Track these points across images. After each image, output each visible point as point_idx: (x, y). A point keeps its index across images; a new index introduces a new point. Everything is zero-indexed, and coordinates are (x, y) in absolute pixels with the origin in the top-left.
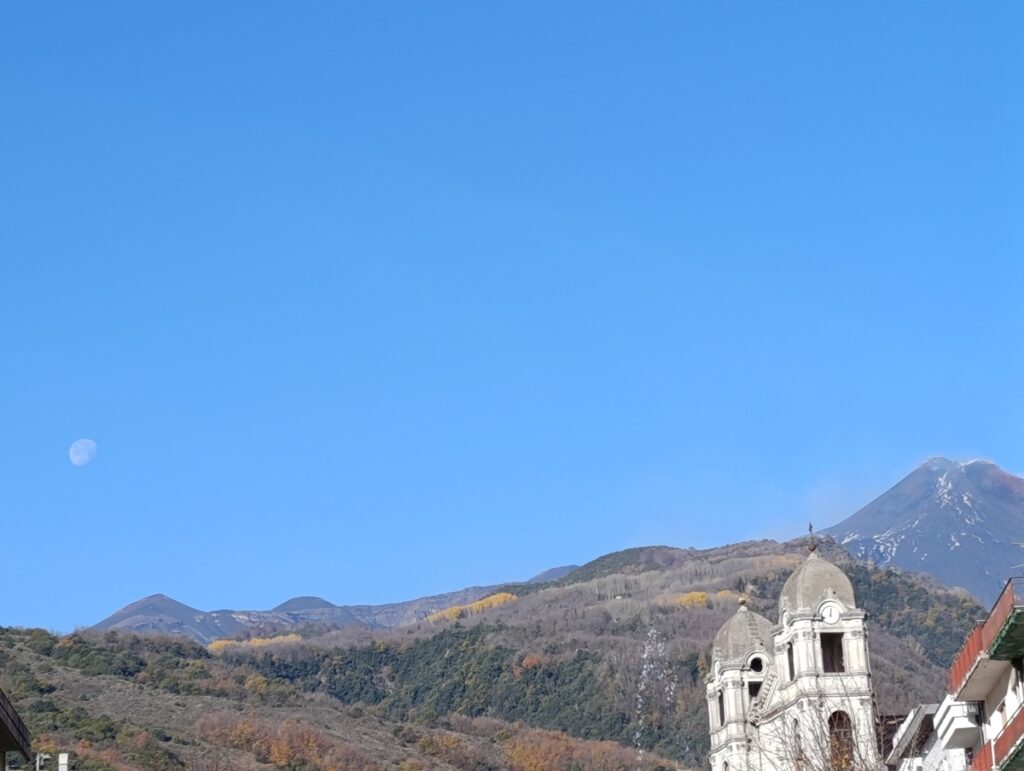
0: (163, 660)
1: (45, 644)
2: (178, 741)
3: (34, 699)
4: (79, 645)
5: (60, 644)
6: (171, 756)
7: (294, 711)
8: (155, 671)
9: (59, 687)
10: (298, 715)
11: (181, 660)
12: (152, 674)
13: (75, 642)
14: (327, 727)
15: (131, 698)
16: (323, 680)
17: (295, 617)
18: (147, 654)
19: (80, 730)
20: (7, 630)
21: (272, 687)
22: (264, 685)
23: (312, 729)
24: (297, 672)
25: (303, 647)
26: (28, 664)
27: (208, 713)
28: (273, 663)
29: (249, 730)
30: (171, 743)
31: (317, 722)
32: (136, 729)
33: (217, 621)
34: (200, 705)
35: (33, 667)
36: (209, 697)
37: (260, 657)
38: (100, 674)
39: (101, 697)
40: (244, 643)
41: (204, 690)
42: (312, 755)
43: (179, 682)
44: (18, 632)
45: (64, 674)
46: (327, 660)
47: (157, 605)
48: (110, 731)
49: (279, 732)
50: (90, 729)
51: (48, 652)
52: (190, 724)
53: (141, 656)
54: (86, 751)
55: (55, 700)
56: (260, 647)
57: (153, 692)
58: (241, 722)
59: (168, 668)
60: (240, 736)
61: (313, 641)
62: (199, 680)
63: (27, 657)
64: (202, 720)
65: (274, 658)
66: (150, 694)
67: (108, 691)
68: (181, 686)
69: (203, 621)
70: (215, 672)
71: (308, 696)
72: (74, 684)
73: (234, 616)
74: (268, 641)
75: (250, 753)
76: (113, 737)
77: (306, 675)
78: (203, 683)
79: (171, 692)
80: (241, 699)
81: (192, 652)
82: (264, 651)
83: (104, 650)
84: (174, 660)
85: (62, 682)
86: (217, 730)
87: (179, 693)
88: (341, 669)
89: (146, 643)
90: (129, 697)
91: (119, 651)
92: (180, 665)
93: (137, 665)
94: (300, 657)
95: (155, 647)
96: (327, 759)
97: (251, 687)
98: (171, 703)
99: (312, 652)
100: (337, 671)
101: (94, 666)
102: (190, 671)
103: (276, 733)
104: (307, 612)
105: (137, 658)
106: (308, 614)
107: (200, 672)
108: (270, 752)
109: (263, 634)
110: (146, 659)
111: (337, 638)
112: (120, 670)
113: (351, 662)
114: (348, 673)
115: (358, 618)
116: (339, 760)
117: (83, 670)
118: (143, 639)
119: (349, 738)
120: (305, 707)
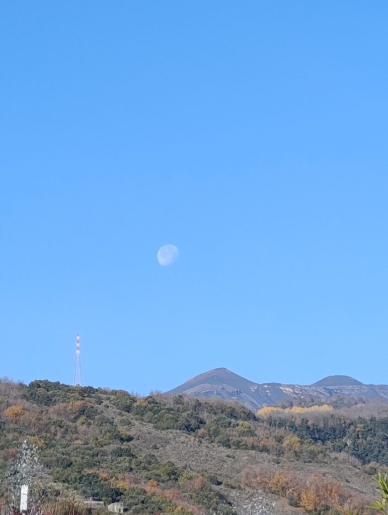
0: (218, 420)
1: (127, 403)
2: (227, 485)
3: (115, 446)
4: (152, 405)
5: (138, 403)
6: (222, 497)
7: (321, 467)
8: (211, 429)
9: (136, 437)
10: (324, 470)
11: (233, 420)
12: (209, 431)
13: (149, 403)
14: (347, 481)
15: (192, 449)
16: (349, 443)
17: (330, 392)
18: (206, 415)
19: (150, 472)
20: (97, 390)
21: (305, 446)
22: (298, 445)
23: (334, 481)
24: (327, 435)
25: (332, 416)
26: (113, 418)
27: (252, 464)
28: (308, 428)
29: (284, 479)
30: (222, 486)
31: (340, 476)
32: (194, 473)
33: (268, 391)
34: (246, 458)
35: (116, 421)
36: (254, 452)
37: (298, 422)
38: (168, 428)
39: (168, 447)
40: (287, 411)
41: (249, 445)
42: (334, 503)
43: (230, 438)
44: (105, 392)
45: (140, 428)
46: (352, 427)
47: (220, 376)
48: (174, 475)
49: (308, 482)
50: (158, 472)
51: (128, 409)
52: (238, 472)
53: (201, 416)
54: (153, 489)
55: (132, 447)
56: (299, 414)
57: (209, 445)
58: (277, 473)
59: (222, 426)
60: (277, 485)
61: (342, 412)
62: (246, 438)
63: (111, 413)
64: (246, 470)
65: (309, 423)
66: (207, 447)
67: (174, 443)
68: (231, 442)
69: (257, 391)
70: (260, 432)
71: (333, 455)
72: (148, 436)
73: (281, 388)
74: (306, 410)
75: (284, 498)
76: (176, 480)
77: (335, 438)
78: (250, 440)
79: (224, 446)
80: (278, 455)
81: (242, 415)
82: (302, 417)
83: (172, 410)
84: (227, 420)
85: (138, 433)
86: (258, 478)
87: (230, 447)
88: (363, 435)
89: (206, 406)
90: (190, 448)
91: (184, 411)
92: (232, 425)
93: (197, 423)
94: (331, 424)
95: (213, 410)
96: (346, 506)
97: (288, 445)
98: (223, 455)
99: (340, 420)
100: (360, 436)
101: (164, 422)
102: (240, 430)
103: (305, 483)
104: (340, 388)
105: (198, 418)
106: (340, 390)
107: (247, 431)
108: (300, 498)
109: (303, 404)
110: (205, 418)
111: (361, 410)
112: (184, 426)
113: (371, 430)
114: (368, 438)
115: (381, 394)
116: (356, 508)
117: (155, 424)
118: (204, 402)
119: (365, 491)
120: (330, 464)
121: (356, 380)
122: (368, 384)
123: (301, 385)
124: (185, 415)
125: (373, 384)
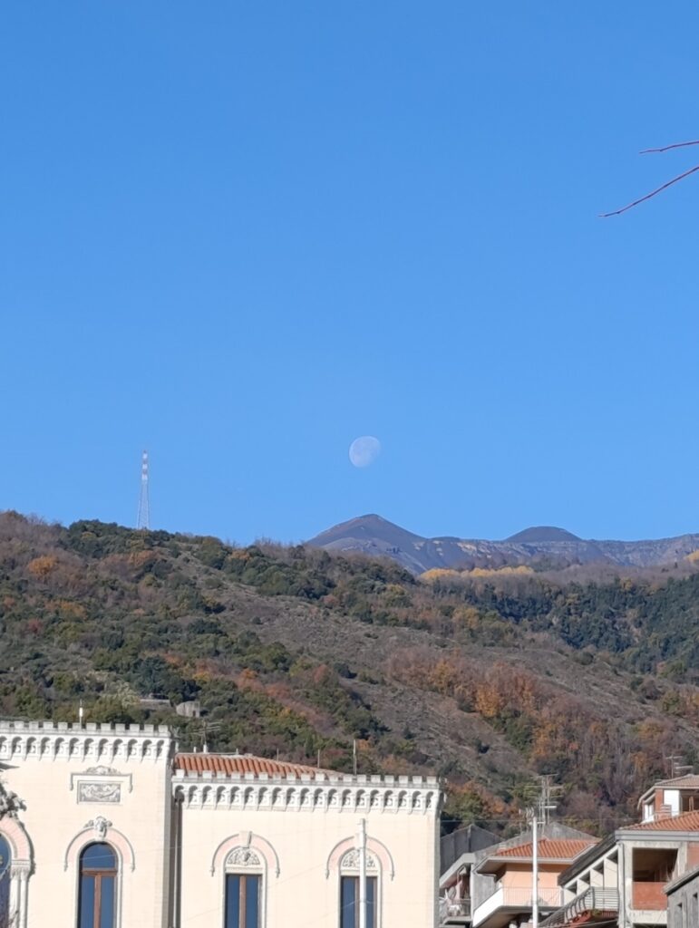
0: (355, 583)
1: (217, 556)
2: (365, 679)
3: (200, 616)
4: (256, 558)
5: (234, 556)
6: (355, 696)
7: (509, 652)
8: (344, 595)
9: (228, 607)
10: (513, 657)
11: (378, 583)
12: (341, 597)
13: (251, 555)
14: (548, 673)
15: (313, 625)
16: (555, 621)
17: (532, 551)
18: (337, 573)
19: (246, 657)
20: (173, 536)
21: (485, 622)
22: (476, 619)
23: (528, 673)
24: (523, 610)
25: (531, 581)
26: (195, 578)
27: (404, 647)
28: (494, 598)
29: (452, 670)
30: (356, 680)
31: (537, 666)
32: (314, 661)
33: (439, 550)
34: (395, 638)
35: (199, 581)
36: (407, 629)
37: (480, 588)
38: (278, 594)
39: (277, 622)
40: (465, 574)
41: (402, 620)
42: (527, 704)
43: (373, 608)
44: (185, 539)
45: (235, 592)
46: (560, 598)
47: (370, 526)
48: (282, 662)
49: (487, 675)
50: (258, 657)
51: (219, 564)
52: (382, 660)
53: (329, 576)
54: (248, 683)
55: (223, 621)
56: (481, 577)
57: (340, 620)
58: (442, 660)
59: (360, 591)
60: (440, 678)
61: (546, 575)
62: (396, 609)
63: (194, 570)
64: (394, 656)
65: (495, 592)
66: (337, 622)
67: (286, 615)
68: (374, 614)
69: (424, 549)
70: (418, 601)
71: (529, 636)
72: (247, 605)
73: (460, 544)
74: (492, 572)
75: (451, 699)
76: (286, 669)
77: (535, 614)
78: (402, 613)
79: (362, 620)
80: (444, 635)
81: (394, 576)
82: (485, 583)
83: (286, 566)
84: (369, 582)
85: (233, 600)
86: (413, 668)
87: (371, 622)
88: (577, 609)
89: (339, 562)
90: (310, 623)
91: (304, 568)
92: (375, 589)
93: (324, 587)
94: (528, 592)
95: (349, 567)
96: (545, 712)
97: (460, 620)
98: (360, 633)
99: (543, 587)
100: (572, 611)
101: (273, 585)
102: (387, 597)
103: (483, 676)
104: (546, 545)
105: (324, 578)
106: (548, 548)
107: (398, 598)
108: (475, 699)
109: (490, 566)
110: (336, 579)
111: (575, 573)
112: (303, 591)
113: (589, 602)
114: (585, 614)
115: (609, 555)
116: (560, 714)
117: (259, 588)
118: (336, 558)
119: (574, 688)
120: (523, 648)
121: (570, 534)
122: (588, 539)
123: (490, 540)
124: (304, 573)
125: (595, 539)
